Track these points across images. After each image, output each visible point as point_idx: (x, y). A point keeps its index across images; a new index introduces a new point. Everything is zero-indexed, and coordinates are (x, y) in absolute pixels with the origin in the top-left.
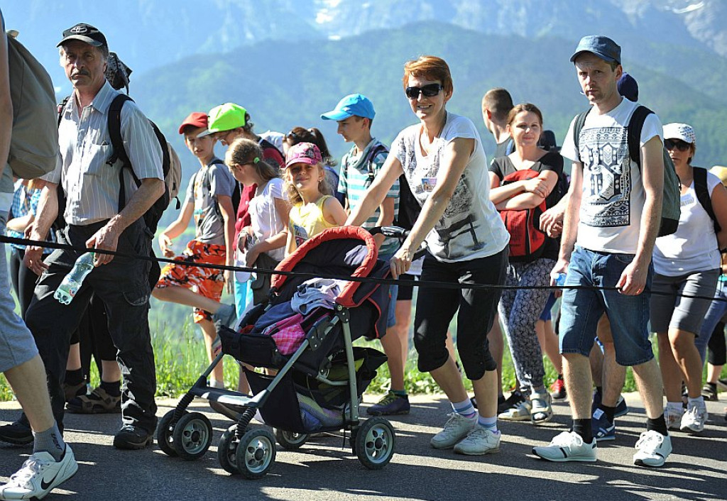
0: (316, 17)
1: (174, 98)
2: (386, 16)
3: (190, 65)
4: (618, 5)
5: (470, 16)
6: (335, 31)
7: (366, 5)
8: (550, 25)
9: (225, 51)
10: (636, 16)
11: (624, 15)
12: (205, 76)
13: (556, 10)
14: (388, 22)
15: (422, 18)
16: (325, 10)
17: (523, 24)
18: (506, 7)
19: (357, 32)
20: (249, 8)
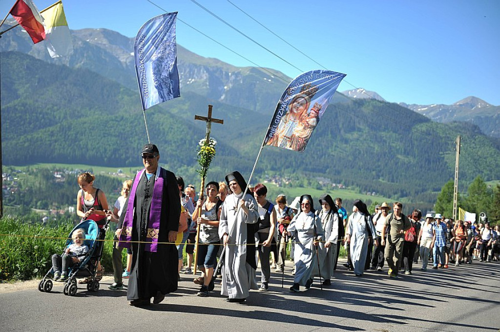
4: (117, 57)
8: (82, 62)
10: (126, 63)
11: (120, 62)
13: (85, 55)
17: (68, 60)
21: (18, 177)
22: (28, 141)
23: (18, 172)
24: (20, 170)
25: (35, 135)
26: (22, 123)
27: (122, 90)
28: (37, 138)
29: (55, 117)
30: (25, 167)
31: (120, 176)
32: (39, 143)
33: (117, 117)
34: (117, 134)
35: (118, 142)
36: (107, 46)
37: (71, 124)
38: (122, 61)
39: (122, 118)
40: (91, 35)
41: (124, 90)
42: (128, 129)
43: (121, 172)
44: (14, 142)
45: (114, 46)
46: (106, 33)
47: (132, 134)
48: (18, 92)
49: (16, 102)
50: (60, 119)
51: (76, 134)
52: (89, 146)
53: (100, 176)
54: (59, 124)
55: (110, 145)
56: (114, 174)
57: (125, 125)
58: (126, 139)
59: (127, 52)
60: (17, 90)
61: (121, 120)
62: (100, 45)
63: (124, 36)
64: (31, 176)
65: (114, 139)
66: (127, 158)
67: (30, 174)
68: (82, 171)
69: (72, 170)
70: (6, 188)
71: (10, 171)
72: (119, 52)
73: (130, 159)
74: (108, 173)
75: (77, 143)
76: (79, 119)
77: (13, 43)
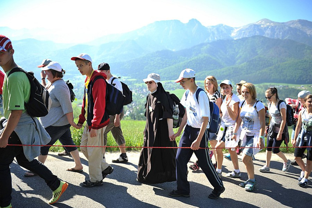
0: (231, 34)
1: (198, 52)
2: (248, 34)
3: (202, 45)
4: (306, 32)
5: (268, 34)
6: (235, 38)
8: (288, 37)
9: (210, 42)
10: (310, 34)
11: (307, 34)
12: (205, 47)
13: (289, 33)
14: (248, 35)
15: (256, 34)
16: (233, 33)
17: (281, 36)
18: (277, 32)
19: (241, 38)
20: (216, 33)
22: (260, 73)
25: (263, 71)
26: (258, 65)
27: (306, 47)
29: (272, 62)
30: (258, 85)
31: (302, 89)
32: (265, 74)
33: (302, 61)
34: (302, 68)
35: (302, 72)
36: (300, 27)
37: (280, 65)
38: (308, 33)
39: (305, 61)
40: (293, 23)
41: (307, 47)
42: (308, 66)
43: (303, 87)
44: (254, 74)
45: (304, 27)
46: (301, 22)
47: (310, 68)
49: (256, 57)
50: (275, 62)
51: (282, 69)
52: (288, 75)
53: (292, 88)
54: (274, 65)
55: (298, 74)
56: (299, 87)
57: (306, 64)
58: (306, 71)
59: (311, 29)
60: (257, 52)
61: (304, 62)
62: (296, 28)
63: (310, 22)
64: (260, 88)
65: (300, 71)
66: (307, 80)
67: (260, 87)
68: (283, 86)
69: (278, 86)
72: (307, 29)
73: (308, 80)
74: (296, 87)
75: (282, 73)
76: (284, 63)
77: (257, 32)
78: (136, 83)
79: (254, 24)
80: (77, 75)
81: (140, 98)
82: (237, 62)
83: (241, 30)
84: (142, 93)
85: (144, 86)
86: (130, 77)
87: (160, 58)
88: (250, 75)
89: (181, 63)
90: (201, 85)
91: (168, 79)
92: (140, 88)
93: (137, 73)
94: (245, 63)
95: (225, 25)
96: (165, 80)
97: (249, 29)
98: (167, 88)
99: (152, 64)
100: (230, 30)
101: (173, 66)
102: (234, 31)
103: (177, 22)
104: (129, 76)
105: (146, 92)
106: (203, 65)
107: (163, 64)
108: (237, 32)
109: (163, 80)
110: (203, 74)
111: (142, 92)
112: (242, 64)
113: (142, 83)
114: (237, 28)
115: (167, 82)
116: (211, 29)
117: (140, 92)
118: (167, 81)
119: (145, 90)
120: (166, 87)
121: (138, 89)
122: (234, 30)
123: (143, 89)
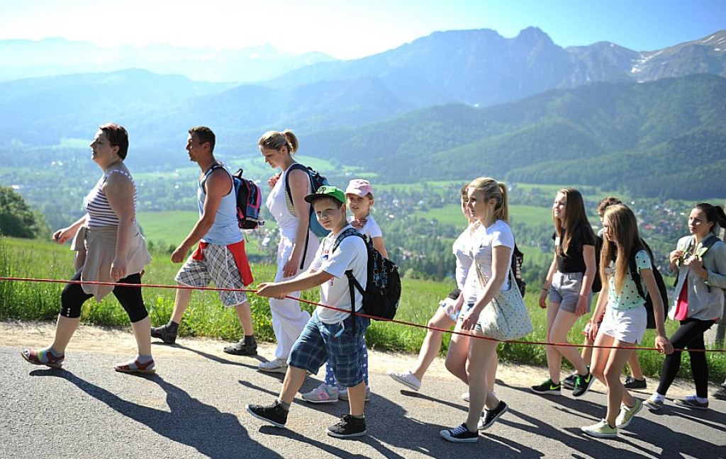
0: (631, 69)
1: (539, 112)
3: (551, 94)
6: (641, 79)
7: (664, 63)
9: (573, 87)
12: (558, 101)
14: (677, 73)
15: (700, 71)
16: (637, 66)
19: (656, 79)
20: (590, 64)
21: (685, 213)
22: (704, 172)
23: (687, 207)
24: (689, 205)
25: (714, 167)
26: (700, 152)
28: (716, 169)
32: (717, 175)
44: (687, 174)
48: (701, 119)
49: (696, 129)
60: (700, 116)
70: (669, 224)
71: (677, 205)
77: (703, 65)
78: (377, 183)
79: (696, 43)
80: (238, 159)
81: (383, 220)
82: (644, 141)
83: (657, 60)
84: (391, 209)
85: (396, 190)
86: (362, 168)
87: (440, 123)
88: (675, 176)
89: (494, 138)
90: (542, 196)
91: (457, 177)
92: (385, 196)
93: (382, 159)
94: (664, 144)
95: (615, 45)
96: (449, 180)
97: (679, 57)
98: (452, 198)
99: (420, 139)
100: (629, 56)
101: (471, 145)
102: (639, 61)
103: (490, 35)
104: (360, 166)
105: (400, 207)
106: (550, 145)
107: (448, 140)
108: (647, 63)
109: (444, 180)
110: (549, 170)
111: (389, 207)
112: (657, 148)
113: (390, 183)
114: (646, 54)
115: (454, 185)
116: (576, 55)
117: (384, 207)
118: (454, 182)
119: (397, 201)
120: (451, 195)
121: (380, 199)
122: (641, 58)
123: (393, 199)
